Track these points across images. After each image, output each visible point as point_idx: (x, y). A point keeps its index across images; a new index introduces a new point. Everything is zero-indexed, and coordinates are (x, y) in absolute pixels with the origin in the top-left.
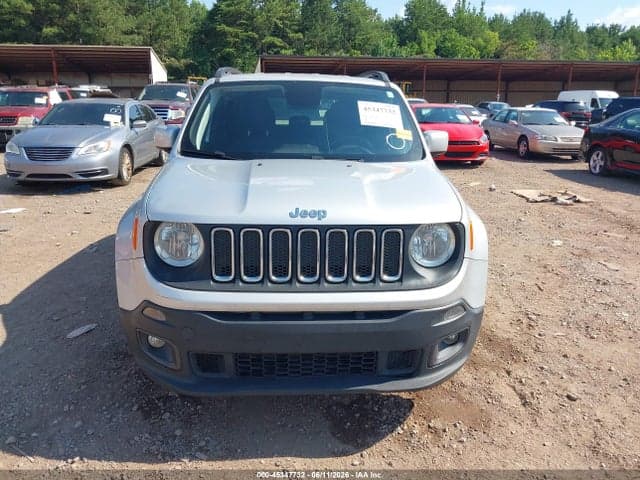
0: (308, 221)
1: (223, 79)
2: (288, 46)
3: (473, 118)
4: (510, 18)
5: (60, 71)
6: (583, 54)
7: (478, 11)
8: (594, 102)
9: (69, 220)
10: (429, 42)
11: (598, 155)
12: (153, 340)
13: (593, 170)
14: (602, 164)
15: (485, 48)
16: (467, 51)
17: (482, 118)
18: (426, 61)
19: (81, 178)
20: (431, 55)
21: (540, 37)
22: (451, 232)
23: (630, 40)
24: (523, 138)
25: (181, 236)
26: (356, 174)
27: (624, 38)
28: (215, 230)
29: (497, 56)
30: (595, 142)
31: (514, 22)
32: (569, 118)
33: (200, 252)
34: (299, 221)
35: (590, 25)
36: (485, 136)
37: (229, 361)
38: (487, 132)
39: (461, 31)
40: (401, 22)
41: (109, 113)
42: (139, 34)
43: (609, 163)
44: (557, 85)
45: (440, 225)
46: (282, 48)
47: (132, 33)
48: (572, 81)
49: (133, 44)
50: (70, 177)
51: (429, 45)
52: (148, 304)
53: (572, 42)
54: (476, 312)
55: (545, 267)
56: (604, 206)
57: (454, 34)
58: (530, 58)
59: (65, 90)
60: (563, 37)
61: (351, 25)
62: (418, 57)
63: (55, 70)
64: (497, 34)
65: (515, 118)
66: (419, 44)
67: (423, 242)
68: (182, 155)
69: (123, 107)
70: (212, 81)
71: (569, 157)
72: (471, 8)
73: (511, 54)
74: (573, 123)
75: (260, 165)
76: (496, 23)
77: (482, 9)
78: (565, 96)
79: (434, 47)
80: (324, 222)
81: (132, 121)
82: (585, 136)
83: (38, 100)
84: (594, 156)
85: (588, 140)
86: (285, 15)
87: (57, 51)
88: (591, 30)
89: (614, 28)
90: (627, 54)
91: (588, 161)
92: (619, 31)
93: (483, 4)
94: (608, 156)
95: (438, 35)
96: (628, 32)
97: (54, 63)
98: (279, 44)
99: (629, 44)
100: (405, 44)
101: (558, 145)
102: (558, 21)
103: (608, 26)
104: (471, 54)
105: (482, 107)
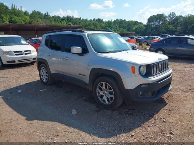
6: (54, 24)
7: (20, 9)
10: (6, 18)
15: (26, 21)
16: (20, 22)
20: (8, 23)
21: (41, 18)
27: (62, 20)
29: (30, 23)
39: (16, 15)
53: (50, 20)
57: (14, 16)
58: (40, 24)
60: (47, 19)
62: (3, 23)
64: (28, 17)
66: (2, 19)
72: (17, 8)
73: (34, 23)
77: (21, 9)
79: (8, 20)
88: (53, 17)
90: (65, 24)
92: (60, 17)
93: (21, 7)
95: (9, 16)
96: (62, 18)
99: (64, 21)
103: (57, 16)
104: (22, 23)
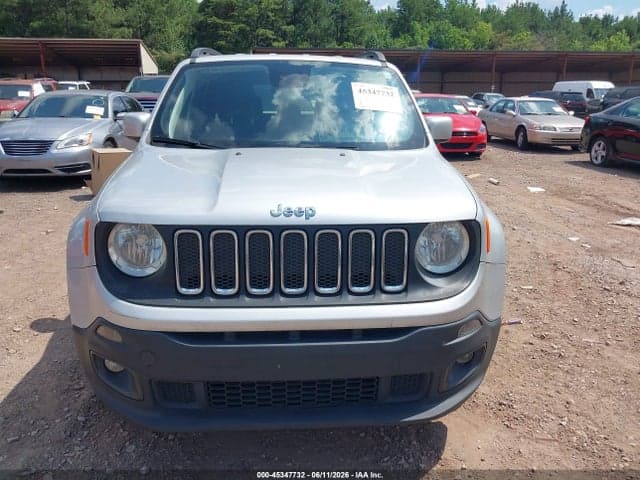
0: (294, 220)
1: (200, 60)
2: (280, 39)
3: (470, 109)
4: (504, 9)
5: (48, 64)
6: (577, 45)
8: (590, 92)
9: (47, 218)
10: (423, 33)
11: (599, 145)
12: (111, 365)
13: (594, 160)
14: (604, 153)
15: (479, 39)
16: (463, 41)
17: (479, 109)
18: (419, 52)
19: (60, 173)
20: (424, 46)
21: (534, 28)
22: (464, 231)
23: (624, 31)
24: (521, 128)
25: (142, 240)
26: (350, 164)
27: (618, 29)
28: (180, 232)
29: (491, 47)
30: (596, 132)
31: (507, 12)
32: (567, 108)
33: (163, 259)
34: (282, 221)
35: (584, 16)
36: (483, 126)
37: (200, 390)
38: (484, 122)
39: (455, 23)
40: (394, 14)
41: (91, 104)
42: (128, 27)
43: (611, 153)
44: (552, 75)
45: (450, 223)
46: (274, 40)
47: (122, 25)
48: (567, 71)
49: (123, 37)
50: (49, 172)
51: (422, 37)
52: (101, 322)
53: (567, 33)
54: (493, 324)
55: (555, 264)
56: (609, 198)
57: (447, 25)
58: (524, 49)
59: (51, 82)
60: (558, 28)
61: (343, 17)
62: (412, 48)
63: (43, 64)
64: (490, 25)
65: (513, 109)
66: (412, 36)
67: (430, 243)
68: (151, 144)
69: (106, 99)
70: (187, 61)
71: (569, 148)
73: (505, 45)
74: (572, 113)
75: (237, 154)
76: (490, 14)
78: (561, 86)
79: (427, 39)
80: (313, 221)
81: (116, 113)
82: (586, 126)
83: (21, 94)
84: (596, 146)
85: (588, 130)
86: (276, 7)
87: (45, 44)
88: (585, 21)
89: (607, 19)
90: (622, 44)
91: (589, 151)
92: (612, 21)
94: (611, 145)
95: (432, 27)
96: (621, 23)
97: (42, 56)
98: (271, 36)
99: (623, 34)
100: (399, 36)
101: (558, 135)
102: (552, 11)
103: (601, 17)
104: (465, 46)
105: (478, 98)
